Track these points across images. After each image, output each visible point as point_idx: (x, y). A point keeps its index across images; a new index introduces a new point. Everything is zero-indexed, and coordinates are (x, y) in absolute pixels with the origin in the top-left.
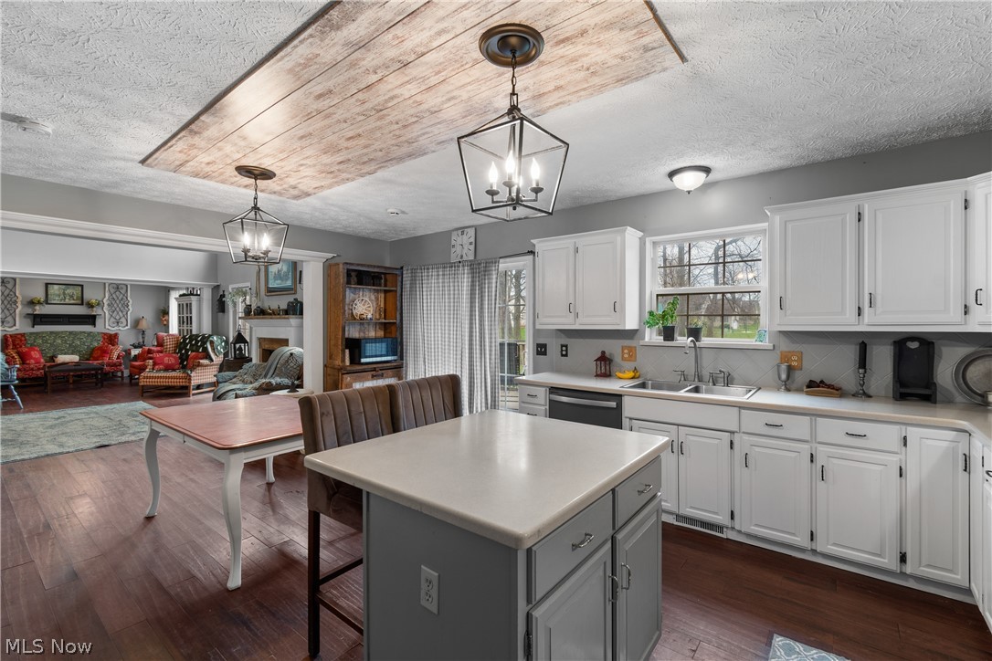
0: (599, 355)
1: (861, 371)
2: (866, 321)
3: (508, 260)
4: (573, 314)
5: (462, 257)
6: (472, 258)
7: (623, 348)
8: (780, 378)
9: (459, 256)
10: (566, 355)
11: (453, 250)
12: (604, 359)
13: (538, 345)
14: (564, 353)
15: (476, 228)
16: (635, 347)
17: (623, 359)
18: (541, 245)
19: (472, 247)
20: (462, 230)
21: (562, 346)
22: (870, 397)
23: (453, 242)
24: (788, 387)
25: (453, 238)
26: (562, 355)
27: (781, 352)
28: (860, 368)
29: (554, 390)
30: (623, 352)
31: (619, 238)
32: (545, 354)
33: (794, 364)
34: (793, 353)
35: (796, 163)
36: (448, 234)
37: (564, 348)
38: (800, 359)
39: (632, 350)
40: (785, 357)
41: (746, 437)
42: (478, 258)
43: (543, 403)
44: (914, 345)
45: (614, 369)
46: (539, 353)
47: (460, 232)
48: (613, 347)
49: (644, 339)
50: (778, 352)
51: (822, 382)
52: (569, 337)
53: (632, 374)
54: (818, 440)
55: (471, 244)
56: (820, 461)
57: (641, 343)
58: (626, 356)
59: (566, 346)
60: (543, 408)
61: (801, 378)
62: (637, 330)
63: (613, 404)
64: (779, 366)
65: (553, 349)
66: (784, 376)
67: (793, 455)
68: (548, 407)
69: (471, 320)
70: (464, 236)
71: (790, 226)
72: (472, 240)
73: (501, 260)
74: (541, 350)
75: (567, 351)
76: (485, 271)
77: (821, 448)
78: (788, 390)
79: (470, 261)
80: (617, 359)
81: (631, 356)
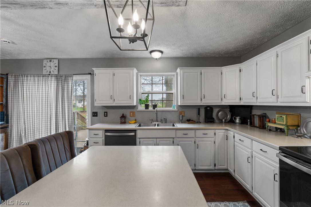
0: (122, 115)
1: (199, 116)
2: (203, 102)
3: (77, 76)
4: (112, 100)
5: (50, 72)
6: (57, 73)
7: (130, 112)
8: (180, 119)
9: (48, 72)
10: (107, 116)
11: (44, 69)
12: (123, 117)
13: (93, 113)
14: (106, 115)
15: (59, 60)
16: (135, 112)
17: (130, 116)
18: (96, 71)
19: (57, 68)
20: (51, 60)
21: (105, 112)
22: (201, 123)
23: (44, 65)
24: (182, 122)
25: (44, 63)
26: (105, 116)
27: (180, 112)
28: (198, 115)
29: (107, 131)
30: (130, 114)
31: (131, 72)
32: (97, 116)
33: (183, 115)
34: (182, 112)
35: (183, 56)
36: (41, 60)
37: (106, 113)
38: (184, 114)
39: (134, 113)
40: (181, 113)
41: (178, 139)
42: (60, 73)
43: (102, 137)
44: (208, 108)
45: (127, 120)
46: (93, 116)
47: (49, 61)
48: (127, 112)
49: (138, 109)
50: (179, 112)
51: (190, 119)
52: (108, 109)
53: (134, 122)
54: (196, 137)
55: (56, 66)
56: (197, 143)
57: (137, 110)
58: (132, 115)
59: (107, 112)
60: (102, 139)
61: (184, 119)
62: (136, 106)
63: (133, 134)
64: (180, 116)
65: (101, 114)
66: (181, 119)
67: (190, 142)
68: (104, 138)
69: (57, 102)
70: (52, 62)
71: (185, 74)
72: (57, 65)
73: (74, 76)
74: (95, 114)
75: (107, 114)
76: (65, 80)
77: (197, 139)
78: (182, 123)
79: (56, 74)
80: (128, 116)
81: (133, 115)
